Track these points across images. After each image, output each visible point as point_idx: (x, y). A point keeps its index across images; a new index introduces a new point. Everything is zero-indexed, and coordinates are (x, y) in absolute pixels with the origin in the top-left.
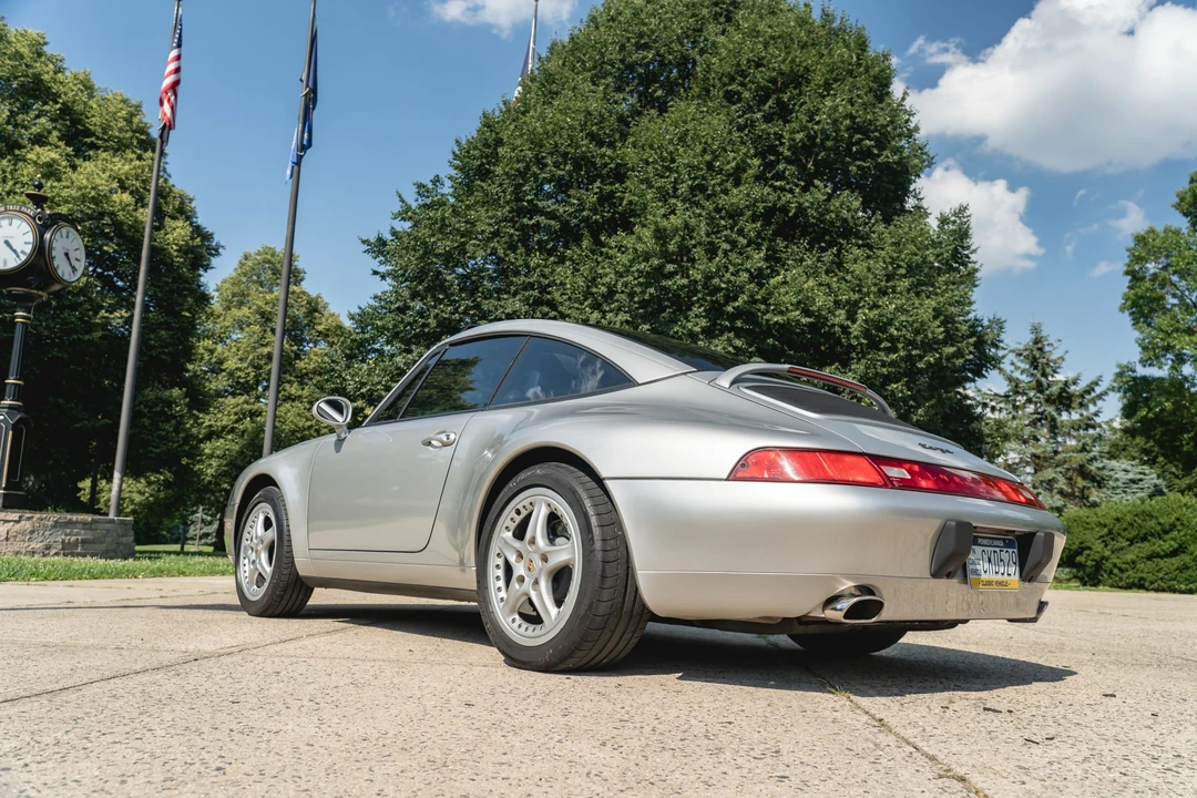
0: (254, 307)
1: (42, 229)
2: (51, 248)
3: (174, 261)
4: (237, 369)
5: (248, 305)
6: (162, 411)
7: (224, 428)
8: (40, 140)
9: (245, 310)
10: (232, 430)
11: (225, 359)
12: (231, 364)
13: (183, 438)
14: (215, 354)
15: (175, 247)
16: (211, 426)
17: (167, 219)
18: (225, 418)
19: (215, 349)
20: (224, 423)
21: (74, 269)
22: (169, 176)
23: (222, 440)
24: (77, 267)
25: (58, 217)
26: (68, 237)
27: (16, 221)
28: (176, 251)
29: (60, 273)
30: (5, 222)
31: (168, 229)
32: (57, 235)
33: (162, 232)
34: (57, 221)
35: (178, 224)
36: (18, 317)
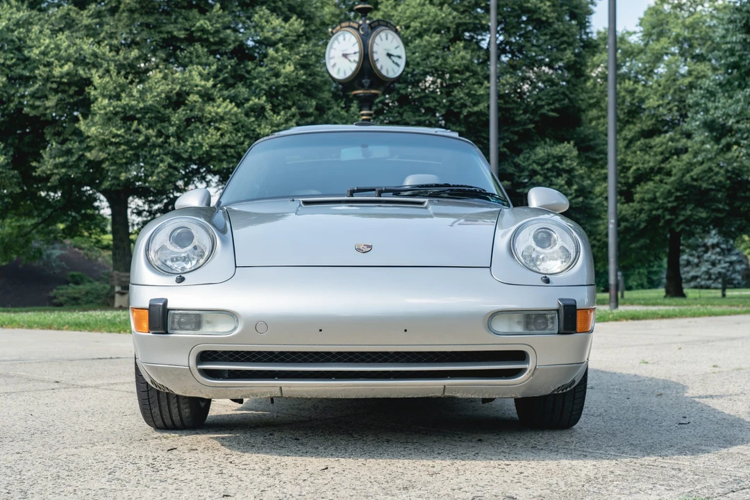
0: (673, 36)
1: (364, 37)
2: (372, 52)
5: (667, 36)
6: (554, 166)
7: (652, 169)
9: (664, 41)
10: (660, 170)
11: (647, 97)
12: (653, 102)
13: (576, 190)
14: (636, 94)
18: (652, 159)
19: (637, 89)
20: (651, 164)
21: (398, 66)
23: (651, 184)
24: (400, 64)
25: (376, 24)
26: (387, 39)
27: (348, 35)
28: (549, 6)
29: (384, 72)
30: (341, 38)
32: (377, 39)
34: (377, 27)
36: (363, 114)
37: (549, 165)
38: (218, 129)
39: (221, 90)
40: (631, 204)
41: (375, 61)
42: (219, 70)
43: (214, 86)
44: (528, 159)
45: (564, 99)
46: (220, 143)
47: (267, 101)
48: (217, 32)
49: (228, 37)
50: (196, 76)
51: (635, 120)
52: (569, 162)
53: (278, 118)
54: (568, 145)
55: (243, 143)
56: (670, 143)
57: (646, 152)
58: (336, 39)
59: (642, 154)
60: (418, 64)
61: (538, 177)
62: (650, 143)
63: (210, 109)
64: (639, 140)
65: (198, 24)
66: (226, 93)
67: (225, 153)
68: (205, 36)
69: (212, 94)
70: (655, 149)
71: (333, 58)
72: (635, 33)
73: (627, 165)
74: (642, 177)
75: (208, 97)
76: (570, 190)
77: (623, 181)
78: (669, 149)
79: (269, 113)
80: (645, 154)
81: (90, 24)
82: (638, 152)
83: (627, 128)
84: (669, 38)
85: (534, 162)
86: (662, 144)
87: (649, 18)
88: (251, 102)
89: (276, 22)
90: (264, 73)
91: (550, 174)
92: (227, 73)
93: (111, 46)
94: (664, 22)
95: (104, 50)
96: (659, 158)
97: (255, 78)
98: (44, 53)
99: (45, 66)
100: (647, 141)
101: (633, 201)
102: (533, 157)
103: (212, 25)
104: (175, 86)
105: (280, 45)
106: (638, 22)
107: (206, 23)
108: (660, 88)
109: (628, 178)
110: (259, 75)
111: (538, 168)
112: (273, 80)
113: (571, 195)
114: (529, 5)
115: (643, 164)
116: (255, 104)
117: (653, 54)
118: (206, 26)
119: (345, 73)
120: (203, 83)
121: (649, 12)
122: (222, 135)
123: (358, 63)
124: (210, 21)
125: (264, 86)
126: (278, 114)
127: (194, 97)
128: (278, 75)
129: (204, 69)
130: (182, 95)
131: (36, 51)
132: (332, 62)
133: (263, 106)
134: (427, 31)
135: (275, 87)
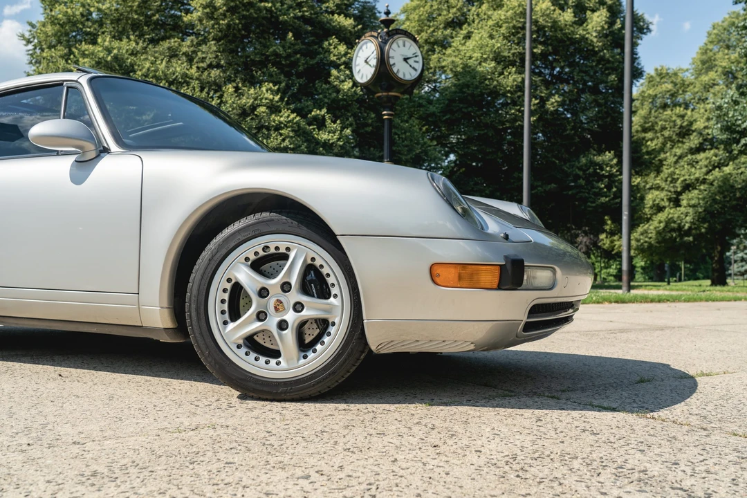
0: (720, 70)
1: (382, 44)
2: (389, 57)
3: (594, 47)
4: (706, 127)
5: (715, 70)
6: (595, 172)
7: (697, 179)
9: (712, 74)
10: (704, 181)
11: (695, 121)
12: (700, 125)
14: (686, 118)
15: (594, 34)
16: (686, 180)
17: (589, 13)
18: (698, 172)
19: (686, 114)
20: (697, 175)
21: (416, 70)
23: (696, 192)
24: (417, 68)
25: (394, 32)
26: (404, 46)
27: (370, 45)
28: (596, 37)
29: (401, 75)
30: (364, 47)
31: (589, 21)
32: (394, 46)
33: (585, 25)
34: (394, 35)
35: (597, 14)
36: (385, 115)
37: (591, 170)
38: (281, 135)
39: (288, 103)
40: (678, 209)
41: (391, 66)
42: (288, 87)
43: (281, 99)
44: (573, 166)
45: (607, 118)
46: (282, 146)
47: (328, 113)
48: (289, 56)
49: (299, 60)
50: (267, 92)
51: (684, 140)
52: (608, 169)
53: (335, 125)
54: (609, 154)
55: (300, 147)
56: (714, 158)
57: (693, 166)
58: (361, 48)
59: (689, 167)
61: (581, 180)
62: (696, 159)
63: (276, 119)
64: (686, 156)
65: (271, 50)
66: (292, 106)
68: (278, 60)
69: (279, 106)
70: (700, 163)
71: (359, 65)
72: (687, 70)
73: (676, 177)
74: (688, 187)
75: (273, 109)
76: (610, 192)
77: (672, 190)
78: (712, 163)
79: (328, 122)
80: (691, 167)
81: (187, 52)
82: (686, 166)
83: (676, 146)
84: (716, 72)
85: (578, 168)
86: (707, 158)
87: (699, 56)
88: (313, 113)
89: (342, 49)
90: (328, 89)
91: (591, 179)
92: (296, 89)
93: (198, 68)
94: (713, 58)
95: (193, 71)
96: (704, 170)
97: (320, 94)
98: (146, 76)
100: (694, 157)
101: (680, 206)
102: (576, 164)
103: (285, 51)
104: (248, 100)
105: (342, 67)
106: (691, 61)
107: (279, 49)
108: (706, 113)
109: (677, 187)
110: (324, 92)
111: (581, 173)
112: (334, 95)
113: (609, 196)
114: (578, 36)
115: (689, 176)
116: (317, 115)
117: (702, 85)
118: (278, 50)
119: (367, 77)
120: (271, 97)
121: (700, 51)
123: (376, 67)
124: (283, 47)
125: (326, 100)
126: (334, 122)
127: (263, 109)
128: (338, 91)
129: (274, 86)
130: (254, 108)
131: (139, 73)
132: (358, 69)
133: (324, 116)
134: (485, 60)
135: (336, 101)
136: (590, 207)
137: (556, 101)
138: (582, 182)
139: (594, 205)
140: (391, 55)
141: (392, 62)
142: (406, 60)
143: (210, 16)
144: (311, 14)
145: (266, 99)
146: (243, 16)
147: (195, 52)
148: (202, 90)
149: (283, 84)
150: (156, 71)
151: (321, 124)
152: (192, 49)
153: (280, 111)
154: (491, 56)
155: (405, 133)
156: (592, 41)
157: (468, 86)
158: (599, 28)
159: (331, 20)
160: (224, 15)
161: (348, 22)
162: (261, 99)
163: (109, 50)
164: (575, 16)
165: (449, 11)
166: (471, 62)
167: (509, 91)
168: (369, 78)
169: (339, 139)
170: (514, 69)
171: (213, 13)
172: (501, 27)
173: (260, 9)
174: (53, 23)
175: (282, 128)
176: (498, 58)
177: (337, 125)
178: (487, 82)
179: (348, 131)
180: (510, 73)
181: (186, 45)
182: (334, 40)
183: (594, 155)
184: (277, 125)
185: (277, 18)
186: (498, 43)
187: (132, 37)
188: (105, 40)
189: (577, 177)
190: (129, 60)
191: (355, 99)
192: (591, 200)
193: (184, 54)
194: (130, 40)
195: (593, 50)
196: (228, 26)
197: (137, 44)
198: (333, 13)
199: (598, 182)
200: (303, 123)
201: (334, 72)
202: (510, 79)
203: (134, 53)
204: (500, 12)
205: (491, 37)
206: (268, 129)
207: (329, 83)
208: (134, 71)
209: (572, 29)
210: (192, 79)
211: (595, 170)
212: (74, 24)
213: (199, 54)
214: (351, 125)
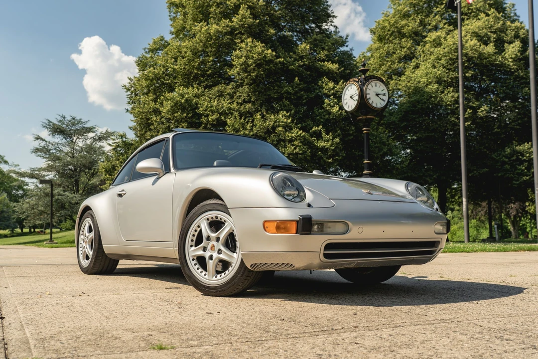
1: (361, 86)
2: (366, 94)
3: (511, 69)
8: (436, 28)
15: (510, 60)
17: (506, 45)
21: (384, 101)
22: (519, 17)
24: (384, 99)
25: (369, 78)
27: (353, 86)
28: (512, 62)
29: (374, 105)
30: (349, 88)
31: (507, 51)
32: (370, 86)
33: (503, 54)
34: (369, 80)
35: (512, 45)
36: (364, 130)
37: (514, 158)
38: (293, 145)
39: (296, 124)
41: (368, 99)
42: (296, 113)
43: (292, 121)
44: (500, 155)
46: (294, 152)
47: (323, 128)
48: (296, 93)
49: (303, 96)
50: (283, 117)
52: (528, 155)
54: (528, 145)
55: (306, 152)
58: (347, 88)
60: (425, 103)
61: (507, 166)
63: (289, 135)
65: (285, 90)
66: (299, 125)
67: (297, 158)
68: (289, 96)
69: (291, 126)
71: (346, 99)
75: (288, 128)
76: (529, 172)
79: (324, 134)
81: (230, 93)
85: (503, 156)
88: (313, 129)
89: (331, 85)
90: (323, 112)
91: (515, 163)
92: (301, 114)
93: (237, 103)
95: (235, 105)
97: (318, 116)
98: (206, 110)
99: (205, 117)
102: (503, 153)
103: (293, 89)
104: (270, 123)
105: (332, 97)
107: (289, 89)
110: (320, 114)
111: (507, 160)
112: (327, 116)
113: (530, 175)
114: (498, 62)
116: (316, 130)
118: (289, 90)
120: (285, 120)
122: (295, 148)
123: (358, 101)
124: (292, 87)
125: (322, 120)
126: (328, 134)
127: (280, 129)
128: (330, 113)
129: (287, 113)
130: (274, 128)
131: (201, 109)
132: (345, 102)
133: (321, 130)
134: (430, 83)
135: (328, 120)
136: (515, 184)
137: (485, 110)
138: (508, 167)
139: (518, 182)
140: (367, 93)
141: (368, 96)
142: (377, 95)
143: (245, 70)
144: (309, 63)
145: (282, 122)
146: (266, 69)
147: (235, 93)
148: (240, 119)
149: (293, 111)
150: (212, 107)
151: (318, 135)
152: (233, 90)
153: (292, 130)
154: (434, 80)
155: (376, 138)
156: (509, 65)
157: (418, 102)
158: (513, 56)
159: (323, 66)
160: (254, 70)
161: (334, 67)
162: (279, 122)
163: (182, 96)
164: (496, 49)
165: (401, 50)
166: (420, 85)
167: (449, 105)
168: (353, 108)
169: (331, 146)
170: (452, 89)
171: (246, 68)
172: (440, 60)
173: (276, 64)
174: (146, 79)
175: (294, 141)
176: (439, 81)
177: (330, 136)
178: (433, 99)
179: (337, 140)
180: (449, 92)
181: (229, 89)
182: (325, 79)
183: (516, 146)
184: (290, 139)
185: (288, 67)
186: (439, 72)
187: (195, 86)
188: (180, 90)
189: (504, 163)
190: (194, 101)
191: (341, 118)
192: (516, 179)
193: (228, 94)
194: (194, 88)
195: (510, 71)
196: (257, 76)
197: (198, 90)
198: (323, 61)
199: (520, 165)
200: (307, 136)
201: (327, 101)
202: (449, 96)
203: (197, 96)
204: (439, 49)
205: (434, 67)
206: (284, 141)
207: (323, 108)
208: (198, 108)
209: (494, 57)
210: (233, 110)
211: (517, 156)
212: (159, 79)
213: (237, 93)
214: (339, 135)
